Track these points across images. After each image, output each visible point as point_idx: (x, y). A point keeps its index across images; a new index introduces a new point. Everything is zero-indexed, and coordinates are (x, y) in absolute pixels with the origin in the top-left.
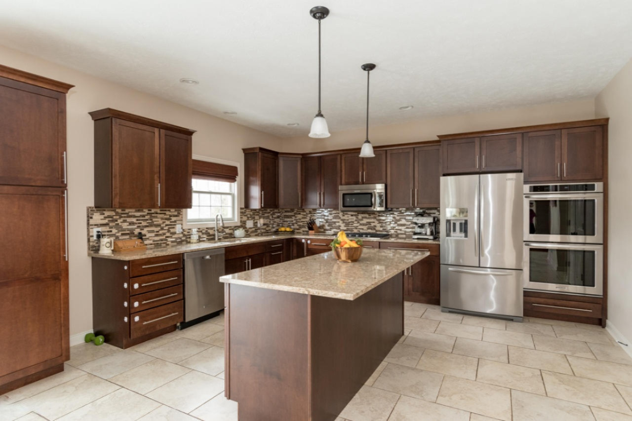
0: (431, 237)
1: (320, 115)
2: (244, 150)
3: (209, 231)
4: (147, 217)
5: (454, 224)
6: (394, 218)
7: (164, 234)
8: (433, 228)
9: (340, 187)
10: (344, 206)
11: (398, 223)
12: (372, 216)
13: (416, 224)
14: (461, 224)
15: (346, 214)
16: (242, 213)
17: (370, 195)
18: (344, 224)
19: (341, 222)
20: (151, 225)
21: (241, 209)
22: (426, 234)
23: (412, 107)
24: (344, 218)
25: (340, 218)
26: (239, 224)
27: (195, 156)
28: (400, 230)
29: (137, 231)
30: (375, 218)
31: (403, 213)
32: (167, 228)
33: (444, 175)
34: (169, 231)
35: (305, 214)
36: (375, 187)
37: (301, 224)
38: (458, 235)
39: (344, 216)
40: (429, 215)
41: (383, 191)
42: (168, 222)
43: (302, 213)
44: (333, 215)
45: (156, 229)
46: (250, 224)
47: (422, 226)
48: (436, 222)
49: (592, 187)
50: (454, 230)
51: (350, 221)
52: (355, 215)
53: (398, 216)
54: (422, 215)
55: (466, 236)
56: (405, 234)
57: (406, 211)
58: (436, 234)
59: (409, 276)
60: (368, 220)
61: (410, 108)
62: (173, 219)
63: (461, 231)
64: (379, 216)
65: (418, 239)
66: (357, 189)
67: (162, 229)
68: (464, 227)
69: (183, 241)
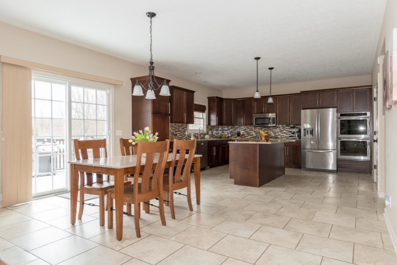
0: (298, 138)
1: (257, 91)
2: (208, 98)
3: (196, 135)
4: (178, 128)
5: (308, 131)
6: (280, 130)
7: (182, 135)
8: (299, 134)
9: (254, 115)
10: (256, 124)
11: (282, 132)
12: (269, 129)
13: (291, 132)
14: (310, 131)
15: (256, 128)
16: (207, 128)
17: (269, 119)
18: (255, 133)
19: (253, 132)
20: (179, 131)
21: (207, 125)
22: (295, 137)
23: (289, 79)
24: (255, 130)
25: (253, 130)
26: (206, 133)
27: (195, 102)
28: (283, 135)
29: (175, 133)
30: (271, 130)
31: (284, 127)
32: (183, 132)
33: (303, 109)
34: (184, 134)
35: (234, 128)
36: (269, 115)
37: (233, 134)
38: (309, 136)
39: (255, 129)
40: (297, 128)
41: (275, 117)
42: (183, 130)
43: (233, 128)
44: (249, 129)
45: (180, 133)
46: (210, 133)
47: (294, 133)
48: (300, 131)
49: (366, 114)
50: (308, 134)
51: (258, 131)
52: (261, 129)
53: (282, 129)
54: (294, 128)
55: (313, 136)
56: (285, 137)
57: (286, 126)
58: (299, 137)
59: (287, 156)
60: (267, 131)
61: (287, 79)
62: (185, 129)
63: (310, 134)
64: (273, 129)
65: (291, 139)
66: (262, 116)
67: (182, 133)
68: (312, 132)
69: (188, 138)
